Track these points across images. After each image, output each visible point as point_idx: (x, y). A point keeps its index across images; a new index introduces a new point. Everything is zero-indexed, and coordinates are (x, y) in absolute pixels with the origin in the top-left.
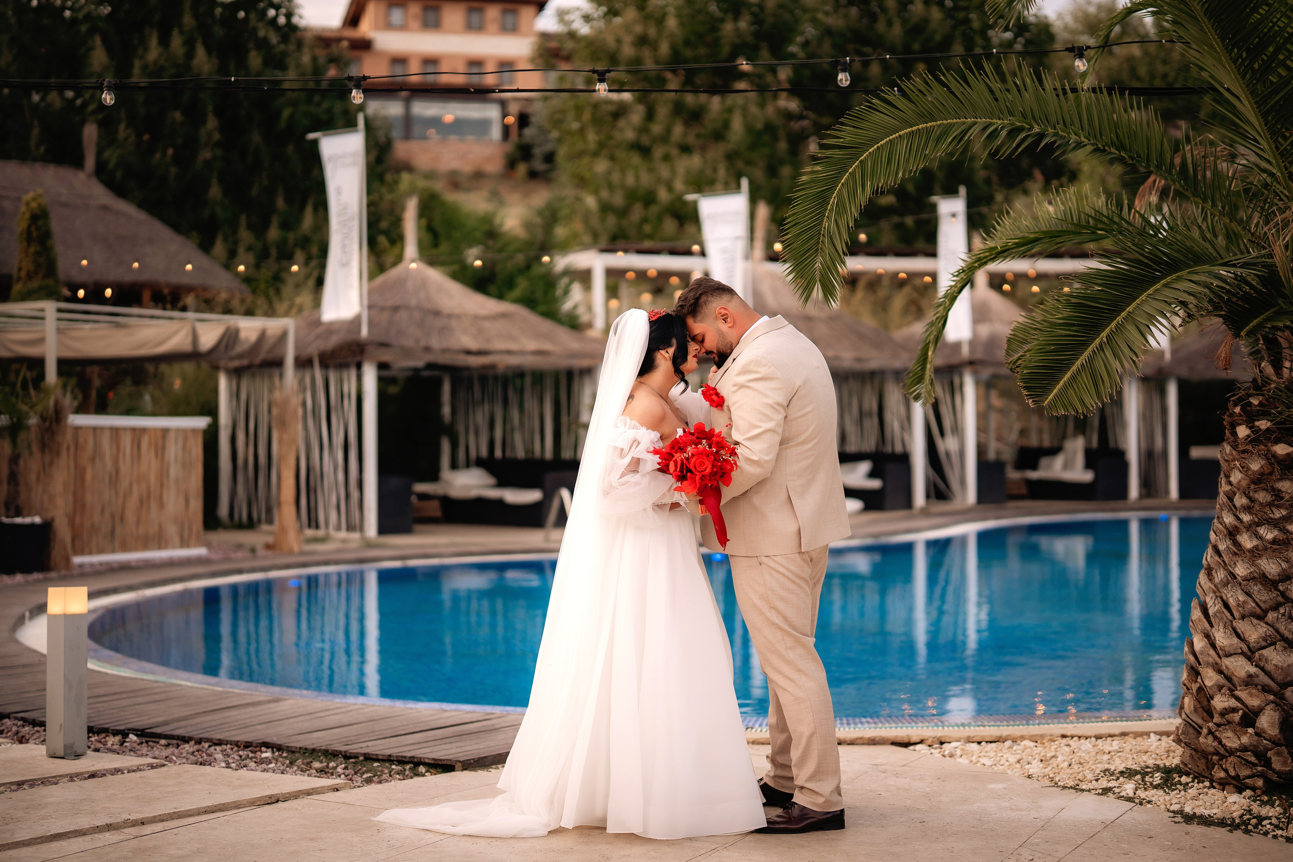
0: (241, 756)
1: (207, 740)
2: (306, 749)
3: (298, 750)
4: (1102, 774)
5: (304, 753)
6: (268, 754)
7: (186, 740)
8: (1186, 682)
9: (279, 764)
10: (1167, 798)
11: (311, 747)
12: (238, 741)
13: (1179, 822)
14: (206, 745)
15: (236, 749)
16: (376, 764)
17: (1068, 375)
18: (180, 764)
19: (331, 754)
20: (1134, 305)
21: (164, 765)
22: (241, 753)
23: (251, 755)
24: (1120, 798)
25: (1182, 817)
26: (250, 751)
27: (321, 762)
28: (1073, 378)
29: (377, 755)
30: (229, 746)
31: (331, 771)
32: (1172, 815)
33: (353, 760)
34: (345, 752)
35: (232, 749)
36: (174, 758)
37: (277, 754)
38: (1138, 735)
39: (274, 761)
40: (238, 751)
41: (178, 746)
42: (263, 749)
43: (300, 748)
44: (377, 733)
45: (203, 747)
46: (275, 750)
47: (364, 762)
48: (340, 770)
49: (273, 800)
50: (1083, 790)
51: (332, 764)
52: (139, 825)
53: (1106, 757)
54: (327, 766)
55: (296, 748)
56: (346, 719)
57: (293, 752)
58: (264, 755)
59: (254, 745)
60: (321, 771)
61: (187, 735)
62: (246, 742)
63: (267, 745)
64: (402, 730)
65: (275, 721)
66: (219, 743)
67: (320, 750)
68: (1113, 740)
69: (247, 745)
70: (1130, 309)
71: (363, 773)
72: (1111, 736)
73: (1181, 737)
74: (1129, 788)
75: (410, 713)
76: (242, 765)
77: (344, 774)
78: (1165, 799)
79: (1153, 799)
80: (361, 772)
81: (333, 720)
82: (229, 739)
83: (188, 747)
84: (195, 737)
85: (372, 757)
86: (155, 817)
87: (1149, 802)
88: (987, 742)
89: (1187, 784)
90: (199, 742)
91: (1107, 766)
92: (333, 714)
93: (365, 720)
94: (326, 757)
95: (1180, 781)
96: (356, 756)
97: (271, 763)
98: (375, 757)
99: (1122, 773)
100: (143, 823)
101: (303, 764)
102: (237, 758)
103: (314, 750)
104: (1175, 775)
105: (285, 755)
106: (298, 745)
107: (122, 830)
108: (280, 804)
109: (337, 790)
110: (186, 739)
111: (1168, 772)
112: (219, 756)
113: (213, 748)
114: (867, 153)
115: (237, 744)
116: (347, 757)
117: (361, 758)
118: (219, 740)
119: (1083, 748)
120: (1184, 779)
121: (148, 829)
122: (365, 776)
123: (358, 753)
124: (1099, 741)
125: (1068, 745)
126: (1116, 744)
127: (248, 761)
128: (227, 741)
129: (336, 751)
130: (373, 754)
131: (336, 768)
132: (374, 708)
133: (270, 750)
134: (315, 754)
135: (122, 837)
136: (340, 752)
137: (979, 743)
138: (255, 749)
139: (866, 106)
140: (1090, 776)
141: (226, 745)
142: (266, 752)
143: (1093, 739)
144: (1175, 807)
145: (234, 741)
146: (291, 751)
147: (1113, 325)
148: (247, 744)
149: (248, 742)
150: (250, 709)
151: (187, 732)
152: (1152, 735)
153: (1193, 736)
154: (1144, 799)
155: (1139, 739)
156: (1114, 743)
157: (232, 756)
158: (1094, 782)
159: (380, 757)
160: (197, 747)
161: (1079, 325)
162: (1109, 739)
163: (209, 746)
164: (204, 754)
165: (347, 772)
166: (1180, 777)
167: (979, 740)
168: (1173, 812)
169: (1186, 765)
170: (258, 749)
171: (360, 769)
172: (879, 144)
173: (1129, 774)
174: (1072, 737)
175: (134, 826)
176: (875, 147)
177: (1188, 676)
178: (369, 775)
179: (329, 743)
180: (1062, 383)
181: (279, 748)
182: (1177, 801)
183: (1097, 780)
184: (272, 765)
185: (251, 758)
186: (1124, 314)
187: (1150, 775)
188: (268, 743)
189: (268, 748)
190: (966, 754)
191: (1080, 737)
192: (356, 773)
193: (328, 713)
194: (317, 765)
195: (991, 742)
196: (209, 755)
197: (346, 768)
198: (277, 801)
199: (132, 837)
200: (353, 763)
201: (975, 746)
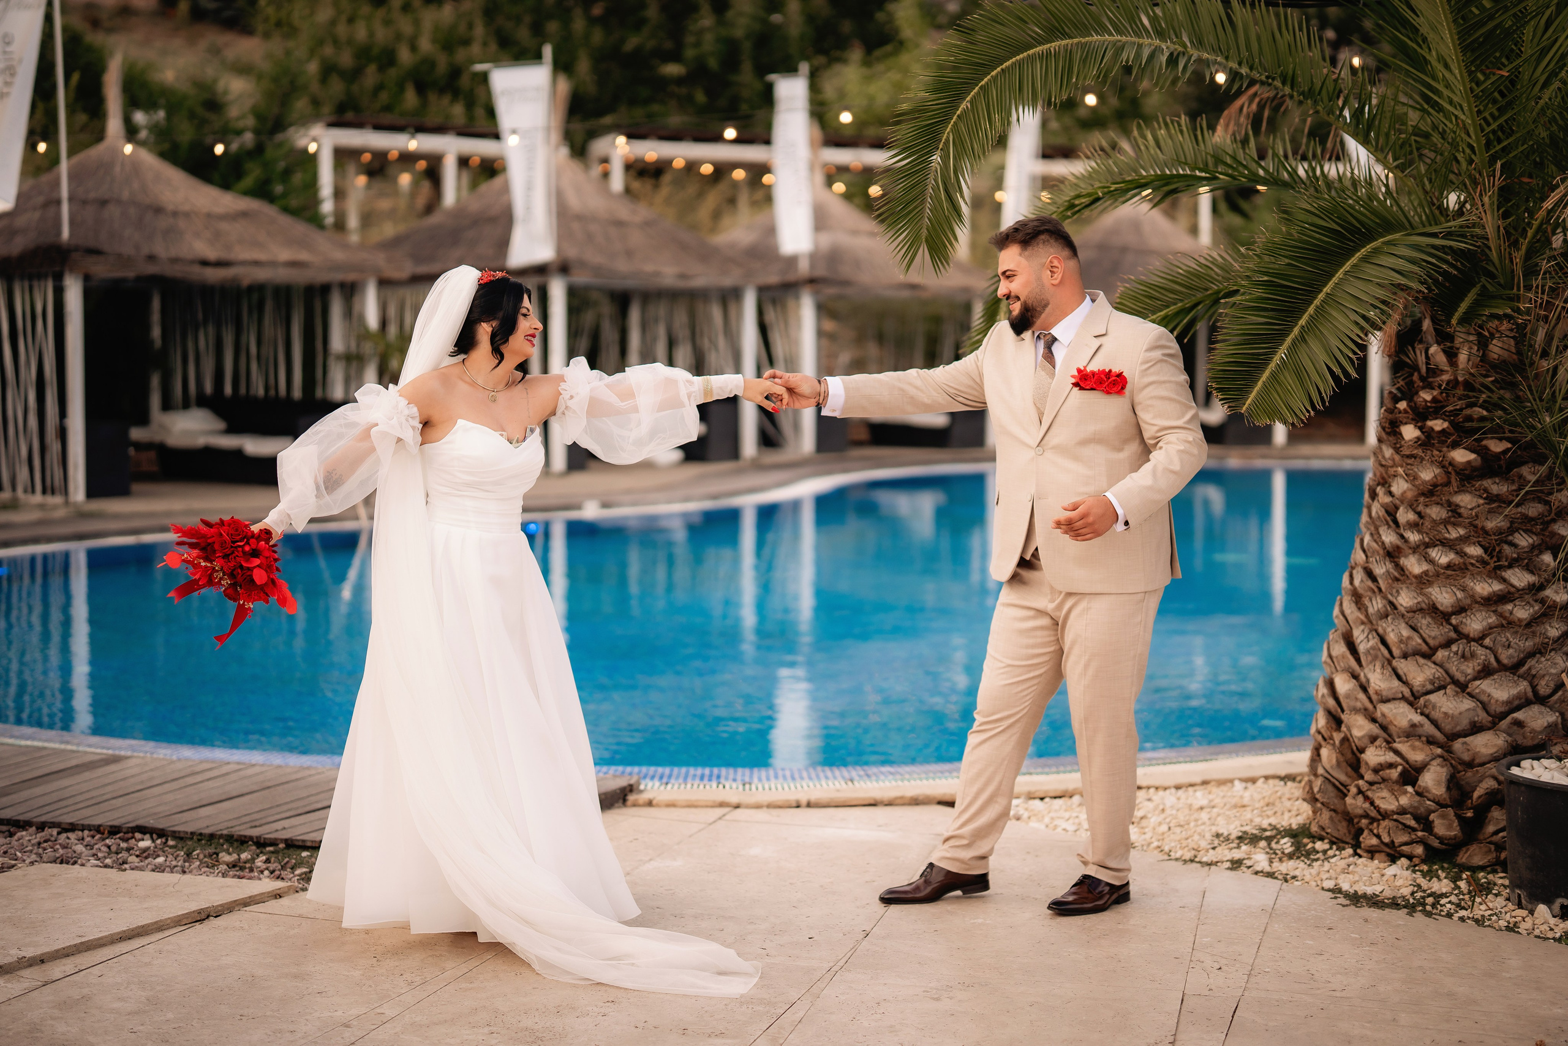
0: (109, 847)
1: (53, 825)
2: (201, 834)
3: (189, 836)
4: (1216, 842)
5: (199, 840)
6: (146, 843)
7: (23, 825)
8: (1323, 731)
9: (170, 857)
10: (1314, 871)
11: (207, 831)
12: (99, 826)
13: (1347, 905)
14: (55, 831)
15: (98, 836)
16: (305, 854)
17: (1267, 373)
18: (32, 863)
19: (237, 840)
20: (1331, 284)
21: (13, 866)
22: (107, 841)
23: (124, 845)
24: (1256, 873)
25: (1345, 897)
26: (120, 838)
27: (230, 854)
28: (1273, 375)
29: (304, 841)
30: (86, 832)
31: (248, 865)
32: (1330, 894)
33: (271, 849)
34: (257, 837)
35: (93, 837)
36: (19, 854)
37: (159, 841)
38: (1222, 783)
39: (160, 853)
40: (104, 840)
41: (11, 835)
42: (138, 835)
43: (192, 833)
44: (285, 808)
45: (52, 836)
46: (155, 836)
47: (286, 851)
48: (260, 862)
49: (202, 917)
50: (1210, 864)
51: (244, 856)
52: (37, 964)
53: (1204, 816)
54: (239, 859)
55: (187, 833)
56: (233, 789)
57: (181, 839)
58: (143, 844)
59: (124, 830)
60: (234, 866)
61: (21, 818)
62: (111, 827)
63: (143, 830)
64: (317, 802)
65: (133, 792)
66: (72, 828)
67: (221, 836)
68: (1195, 791)
69: (114, 831)
70: (1327, 289)
71: (293, 868)
72: (1192, 785)
73: (1318, 796)
74: (1260, 858)
75: (310, 776)
76: (121, 861)
77: (267, 869)
78: (1311, 874)
79: (1297, 873)
80: (289, 865)
81: (213, 789)
82: (86, 822)
83: (26, 836)
84: (35, 820)
85: (297, 843)
86: (57, 951)
87: (1294, 877)
88: (1051, 797)
89: (1325, 852)
90: (41, 827)
91: (1214, 829)
92: (208, 780)
93: (255, 788)
94: (231, 844)
95: (1314, 848)
96: (273, 843)
97: (158, 856)
98: (300, 844)
99: (1239, 838)
100: (42, 961)
101: (205, 856)
102: (104, 849)
103: (212, 836)
104: (1306, 840)
105: (171, 843)
106: (189, 828)
107: (18, 973)
108: (213, 922)
109: (280, 897)
110: (21, 823)
111: (1294, 834)
112: (79, 848)
113: (64, 835)
114: (989, 77)
115: (98, 829)
116: (261, 844)
117: (282, 846)
118: (71, 824)
119: (1168, 803)
120: (1319, 845)
121: (57, 970)
122: (298, 872)
123: (276, 839)
124: (1180, 792)
125: (1149, 800)
126: (1200, 797)
127: (124, 854)
128: (83, 825)
129: (245, 836)
130: (298, 840)
131: (253, 860)
132: (257, 769)
133: (148, 836)
134: (216, 841)
135: (26, 984)
136: (251, 838)
137: (1042, 799)
138: (126, 836)
139: (980, 15)
140: (1204, 844)
141: (82, 831)
142: (143, 840)
143: (1173, 790)
144: (1329, 884)
145: (94, 826)
146: (179, 837)
147: (1311, 310)
148: (113, 829)
149: (115, 827)
150: (87, 775)
151: (19, 814)
152: (1237, 783)
153: (1332, 795)
154: (1287, 874)
155: (1224, 788)
156: (1199, 794)
157: (96, 847)
158: (1211, 851)
159: (309, 844)
160: (40, 836)
161: (1273, 310)
162: (1191, 789)
163: (59, 833)
164: (58, 846)
165: (272, 866)
166: (1314, 843)
167: (1042, 796)
168: (1329, 890)
169: (1323, 829)
170: (130, 835)
171: (288, 862)
172: (1003, 66)
173: (1249, 839)
174: (1148, 788)
175: (31, 966)
176: (999, 69)
177: (1327, 723)
178: (304, 870)
179: (230, 824)
180: (1260, 384)
181: (161, 833)
182: (1327, 875)
183: (1214, 848)
184: (161, 860)
185: (128, 850)
186: (1321, 296)
187: (1275, 840)
188: (145, 828)
189: (144, 833)
190: (1035, 815)
191: (1157, 788)
192: (283, 868)
193: (199, 778)
194: (225, 857)
195: (1055, 798)
196: (64, 847)
197: (268, 861)
198: (208, 917)
199: (40, 983)
200: (272, 852)
201: (1037, 802)
